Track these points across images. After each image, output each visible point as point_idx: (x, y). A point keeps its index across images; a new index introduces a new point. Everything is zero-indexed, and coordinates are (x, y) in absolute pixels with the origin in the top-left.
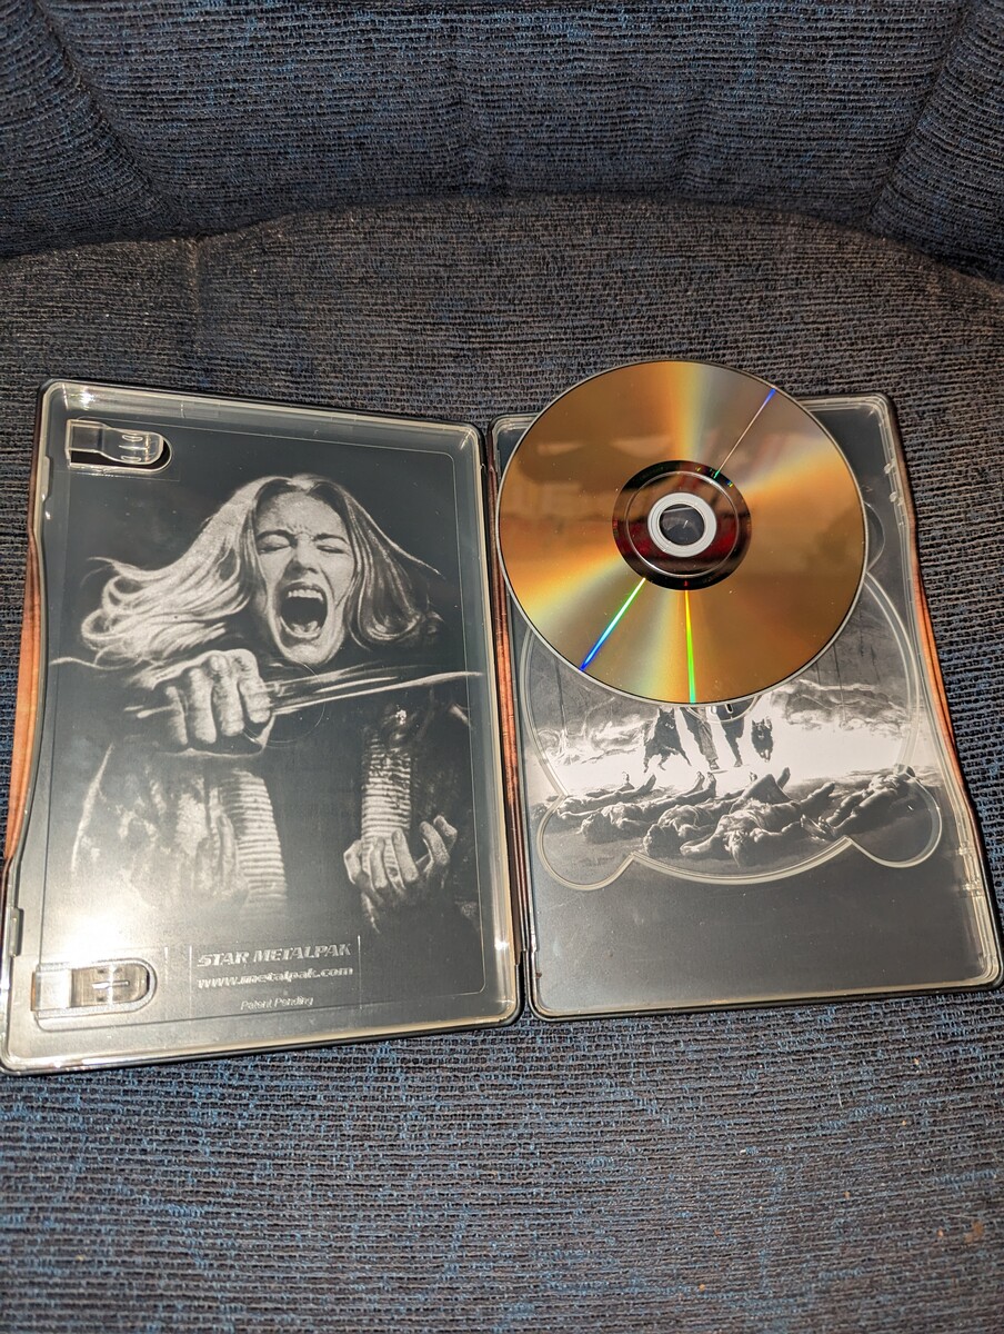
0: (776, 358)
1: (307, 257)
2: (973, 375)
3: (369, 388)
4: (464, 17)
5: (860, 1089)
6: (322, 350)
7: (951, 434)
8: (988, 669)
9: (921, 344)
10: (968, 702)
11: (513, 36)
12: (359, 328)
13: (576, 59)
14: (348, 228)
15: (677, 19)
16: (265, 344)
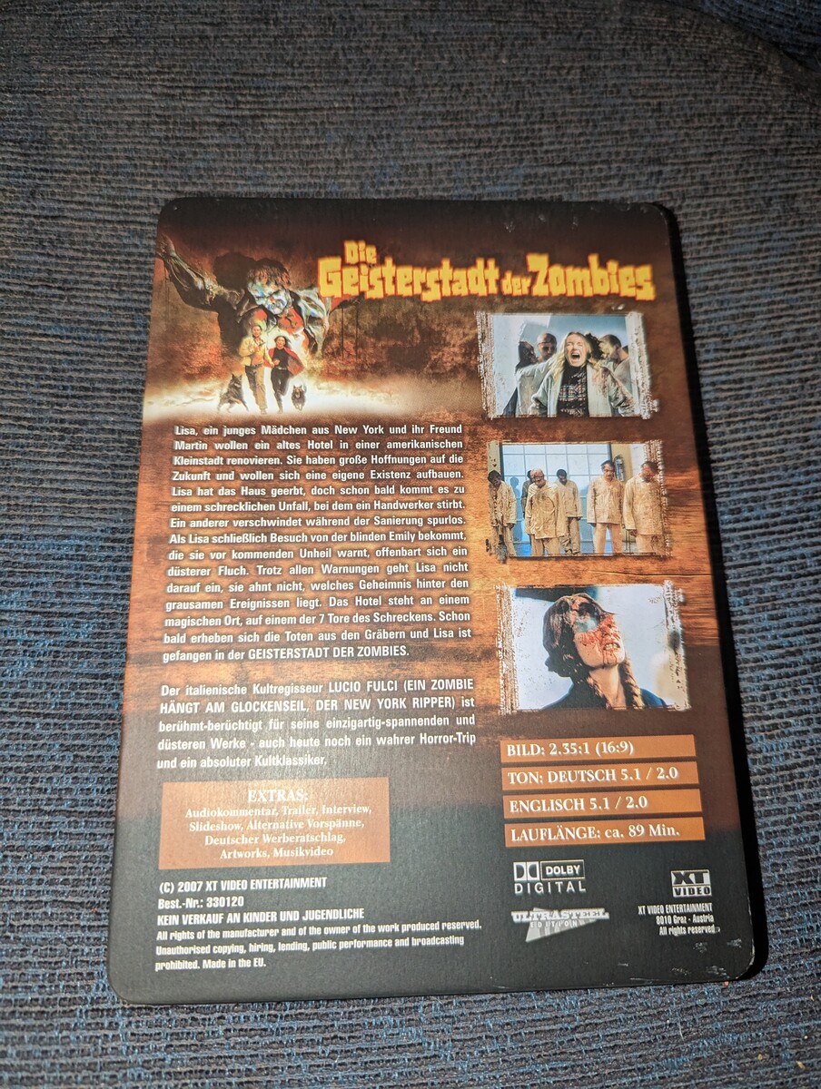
0: (600, 134)
3: (115, 161)
5: (706, 1014)
6: (59, 118)
12: (105, 93)
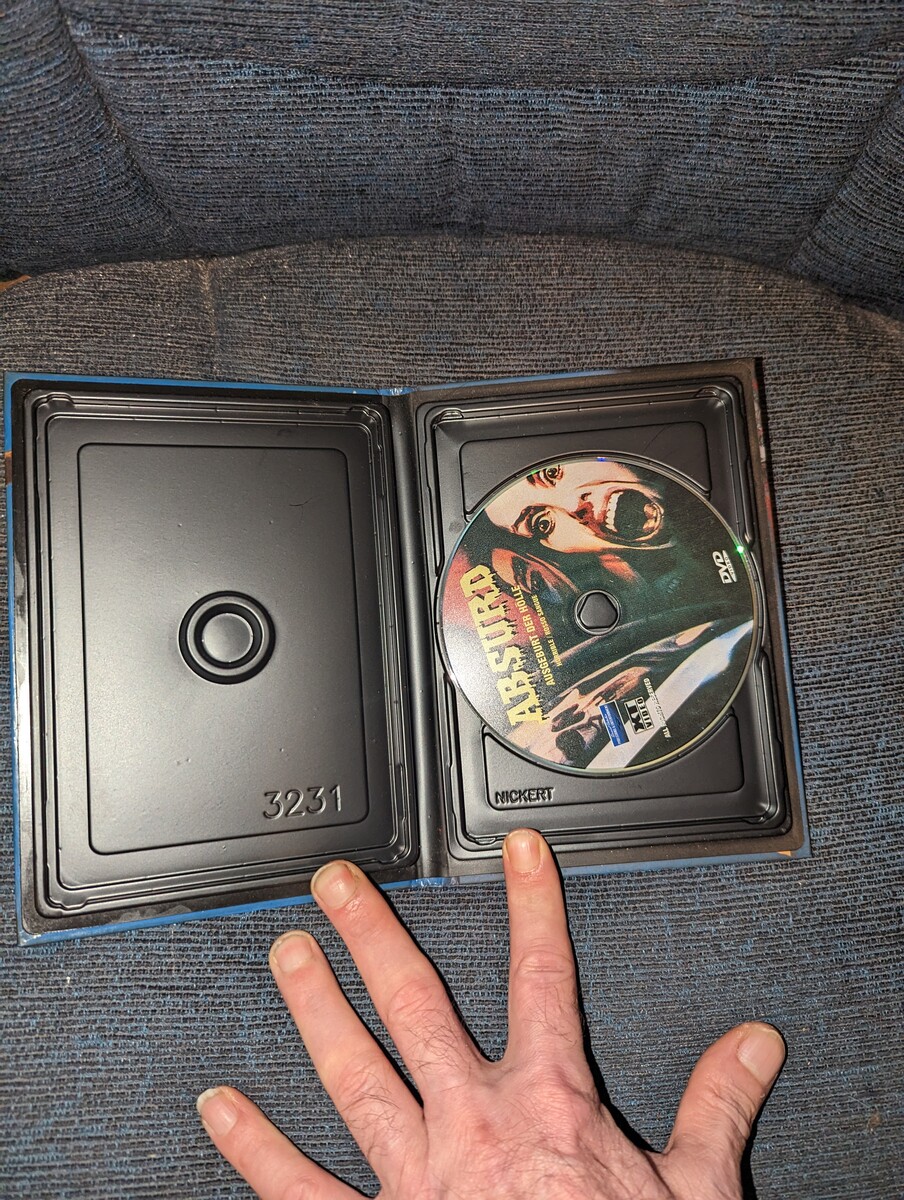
1: (311, 288)
2: (874, 407)
4: (461, 91)
7: (856, 458)
8: (880, 660)
9: (832, 379)
10: (863, 687)
11: (503, 108)
13: (555, 129)
14: (347, 263)
15: (644, 101)
16: (276, 368)
